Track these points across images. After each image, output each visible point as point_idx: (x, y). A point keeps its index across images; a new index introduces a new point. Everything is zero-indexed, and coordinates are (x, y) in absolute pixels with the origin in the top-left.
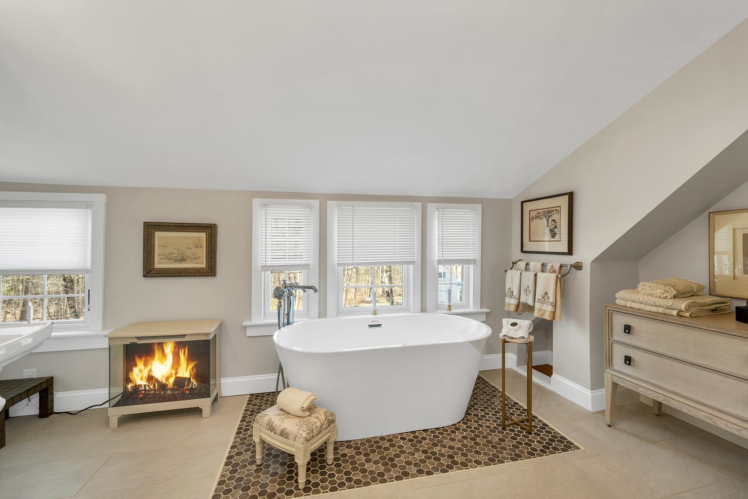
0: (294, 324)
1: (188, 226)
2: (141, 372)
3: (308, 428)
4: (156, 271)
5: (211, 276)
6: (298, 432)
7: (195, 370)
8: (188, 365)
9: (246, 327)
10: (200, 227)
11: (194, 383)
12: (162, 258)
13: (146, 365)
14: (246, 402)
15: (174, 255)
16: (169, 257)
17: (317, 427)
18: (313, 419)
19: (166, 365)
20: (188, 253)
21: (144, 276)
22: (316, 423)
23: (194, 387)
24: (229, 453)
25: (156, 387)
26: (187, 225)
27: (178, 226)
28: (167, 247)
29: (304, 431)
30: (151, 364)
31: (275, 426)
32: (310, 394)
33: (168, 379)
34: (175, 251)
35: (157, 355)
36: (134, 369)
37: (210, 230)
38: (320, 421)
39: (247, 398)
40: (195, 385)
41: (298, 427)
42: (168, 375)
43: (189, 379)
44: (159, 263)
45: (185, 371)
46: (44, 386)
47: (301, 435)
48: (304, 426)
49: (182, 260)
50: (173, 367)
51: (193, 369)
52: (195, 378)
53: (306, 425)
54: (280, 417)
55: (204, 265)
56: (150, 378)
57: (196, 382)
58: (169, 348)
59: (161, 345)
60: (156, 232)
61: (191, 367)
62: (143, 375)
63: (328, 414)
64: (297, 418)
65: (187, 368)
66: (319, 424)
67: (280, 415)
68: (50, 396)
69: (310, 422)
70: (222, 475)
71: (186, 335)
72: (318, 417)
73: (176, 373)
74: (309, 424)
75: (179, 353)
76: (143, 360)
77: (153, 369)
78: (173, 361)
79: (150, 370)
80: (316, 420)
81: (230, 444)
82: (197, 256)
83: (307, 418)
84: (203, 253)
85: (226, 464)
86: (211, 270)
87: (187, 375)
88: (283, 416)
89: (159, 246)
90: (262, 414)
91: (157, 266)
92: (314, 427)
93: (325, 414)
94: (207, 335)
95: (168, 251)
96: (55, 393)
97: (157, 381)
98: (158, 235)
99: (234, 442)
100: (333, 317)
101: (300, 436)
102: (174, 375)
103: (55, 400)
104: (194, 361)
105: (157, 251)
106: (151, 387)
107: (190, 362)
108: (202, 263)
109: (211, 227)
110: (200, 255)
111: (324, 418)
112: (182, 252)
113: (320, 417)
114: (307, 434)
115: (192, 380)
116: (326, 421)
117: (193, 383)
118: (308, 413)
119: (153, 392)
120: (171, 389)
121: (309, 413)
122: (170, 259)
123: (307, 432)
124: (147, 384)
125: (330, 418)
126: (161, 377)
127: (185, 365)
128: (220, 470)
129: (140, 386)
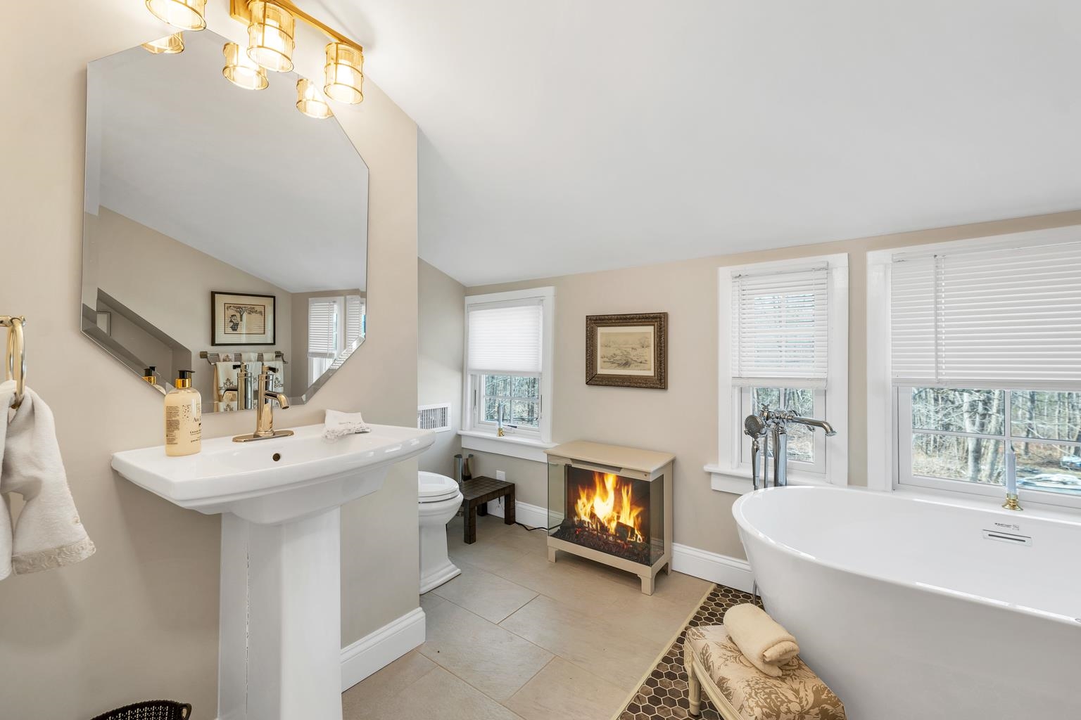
0: (788, 487)
1: (632, 319)
2: (584, 506)
3: (769, 704)
4: (598, 377)
5: (660, 388)
6: (747, 700)
7: (640, 519)
8: (631, 510)
9: (710, 473)
10: (647, 318)
11: (639, 536)
12: (604, 362)
13: (588, 499)
14: (707, 594)
15: (618, 358)
16: (612, 360)
17: (789, 711)
18: (785, 690)
19: (607, 504)
20: (633, 355)
21: (587, 383)
22: (790, 701)
23: (638, 541)
24: (659, 666)
25: (599, 528)
26: (632, 316)
27: (621, 319)
28: (610, 347)
29: (758, 705)
30: (593, 499)
31: (711, 664)
32: (784, 634)
33: (609, 521)
34: (618, 352)
35: (599, 489)
36: (579, 501)
37: (659, 321)
38: (801, 702)
39: (711, 589)
40: (639, 539)
41: (748, 690)
42: (610, 517)
43: (633, 530)
44: (602, 368)
45: (629, 518)
46: (507, 491)
47: (752, 709)
48: (762, 696)
49: (626, 364)
50: (614, 508)
51: (637, 516)
52: (640, 530)
53: (766, 694)
54: (724, 651)
55: (651, 373)
56: (593, 516)
57: (641, 536)
58: (610, 480)
59: (602, 475)
60: (599, 328)
61: (635, 513)
62: (586, 510)
63: (823, 697)
64: (753, 670)
65: (630, 514)
66: (795, 707)
67: (725, 647)
68: (512, 503)
69: (777, 693)
70: (638, 697)
71: (621, 468)
72: (796, 692)
73: (618, 517)
74: (773, 696)
75: (621, 490)
76: (585, 492)
77: (594, 506)
78: (615, 501)
79: (592, 507)
80: (791, 695)
81: (664, 653)
82: (642, 359)
83: (775, 682)
84: (650, 354)
85: (650, 682)
86: (661, 380)
87: (630, 523)
88: (730, 654)
89: (602, 346)
90: (698, 630)
91: (600, 371)
92: (783, 709)
93: (817, 692)
94: (646, 474)
95: (611, 352)
96: (516, 501)
97: (599, 520)
98: (601, 331)
99: (670, 653)
100: (885, 491)
101: (749, 710)
102: (615, 518)
103: (516, 508)
104: (639, 506)
105: (600, 352)
106: (594, 526)
107: (634, 506)
108: (650, 370)
109: (660, 318)
110: (646, 358)
111: (811, 699)
112: (625, 353)
113: (802, 694)
114: (763, 714)
115: (636, 532)
116: (816, 710)
117: (637, 535)
118: (777, 672)
119: (596, 532)
120: (614, 536)
121: (780, 673)
122: (613, 363)
123: (765, 710)
124: (590, 521)
125: (827, 706)
126: (603, 517)
127: (629, 510)
128: (637, 688)
129: (584, 522)
